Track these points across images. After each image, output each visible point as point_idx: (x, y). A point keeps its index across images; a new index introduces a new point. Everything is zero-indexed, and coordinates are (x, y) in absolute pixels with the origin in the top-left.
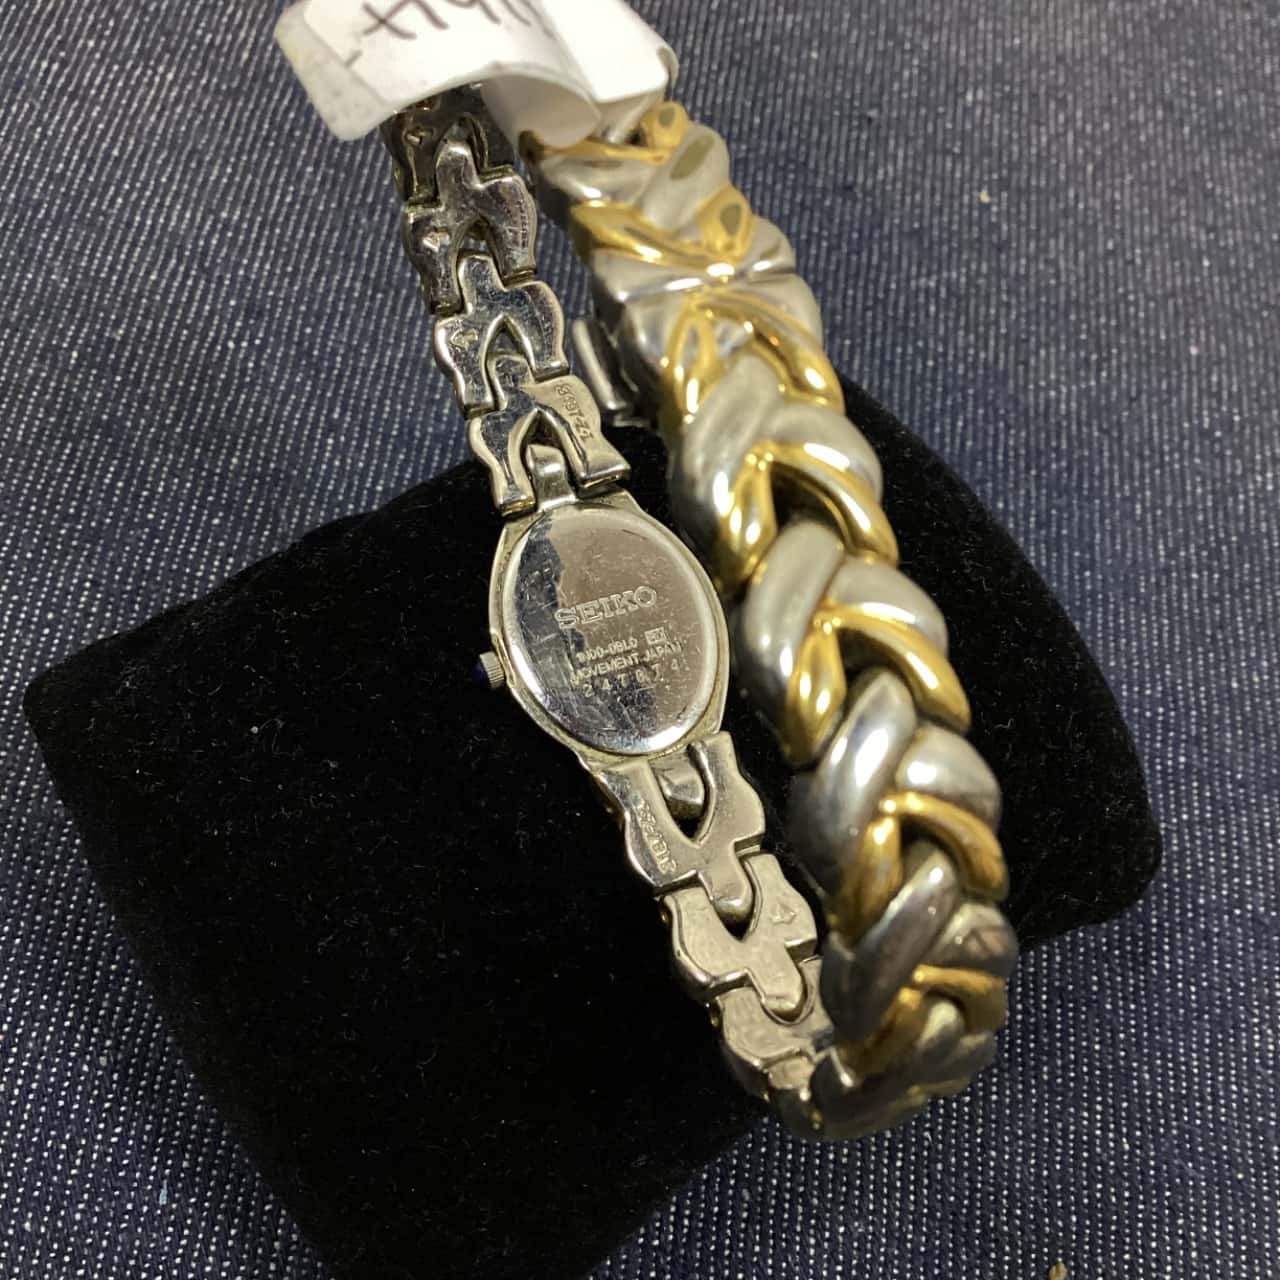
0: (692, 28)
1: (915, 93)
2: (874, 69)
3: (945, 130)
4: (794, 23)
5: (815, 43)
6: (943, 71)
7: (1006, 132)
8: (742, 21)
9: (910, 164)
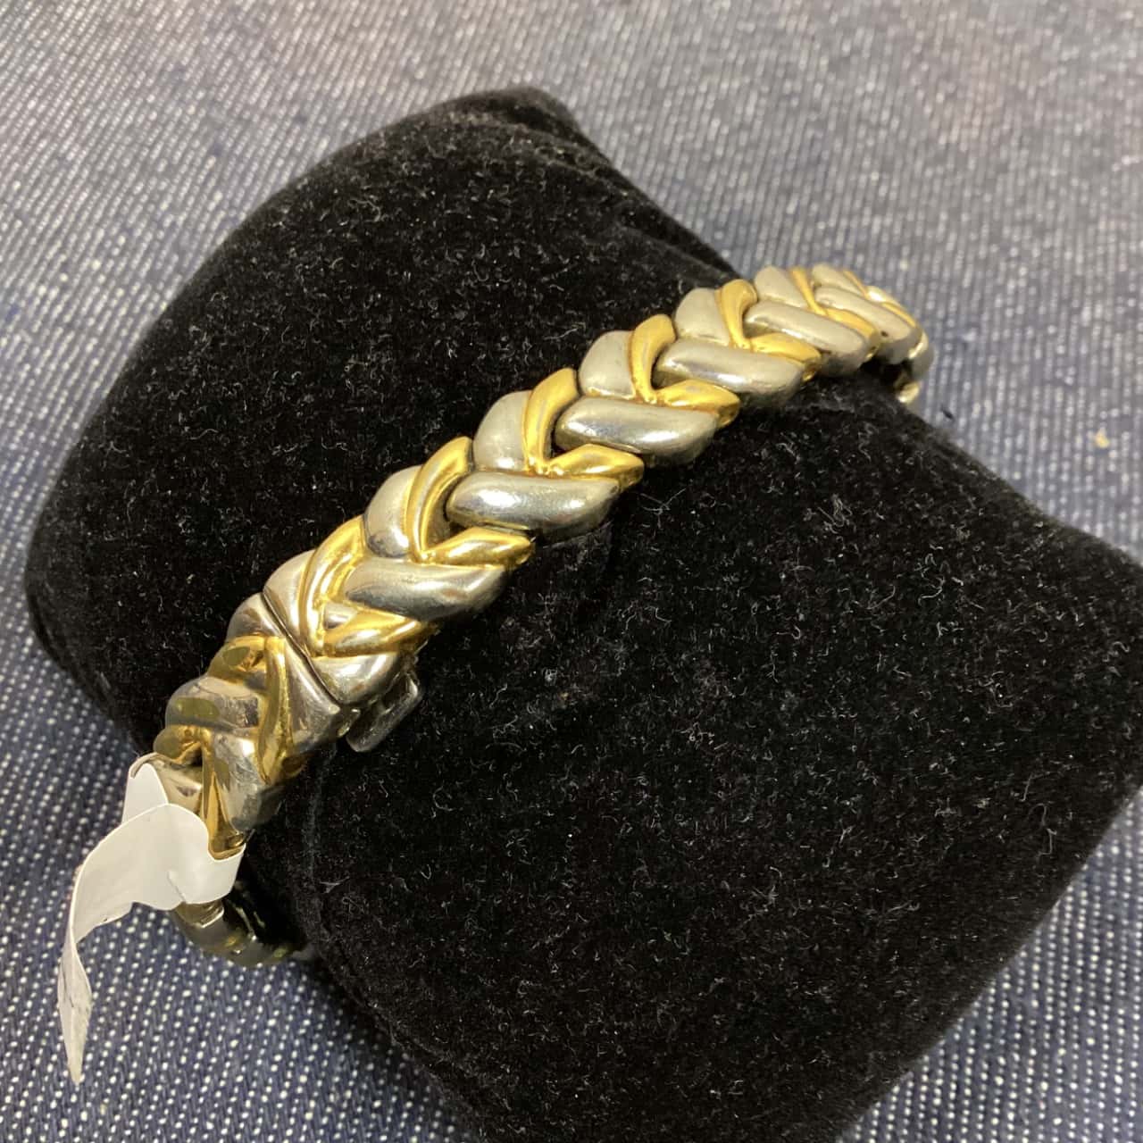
0: (763, 236)
1: (1020, 310)
2: (974, 279)
3: (1056, 356)
4: (882, 227)
5: (906, 251)
6: (1056, 282)
7: (1129, 357)
8: (821, 226)
9: (1012, 397)
